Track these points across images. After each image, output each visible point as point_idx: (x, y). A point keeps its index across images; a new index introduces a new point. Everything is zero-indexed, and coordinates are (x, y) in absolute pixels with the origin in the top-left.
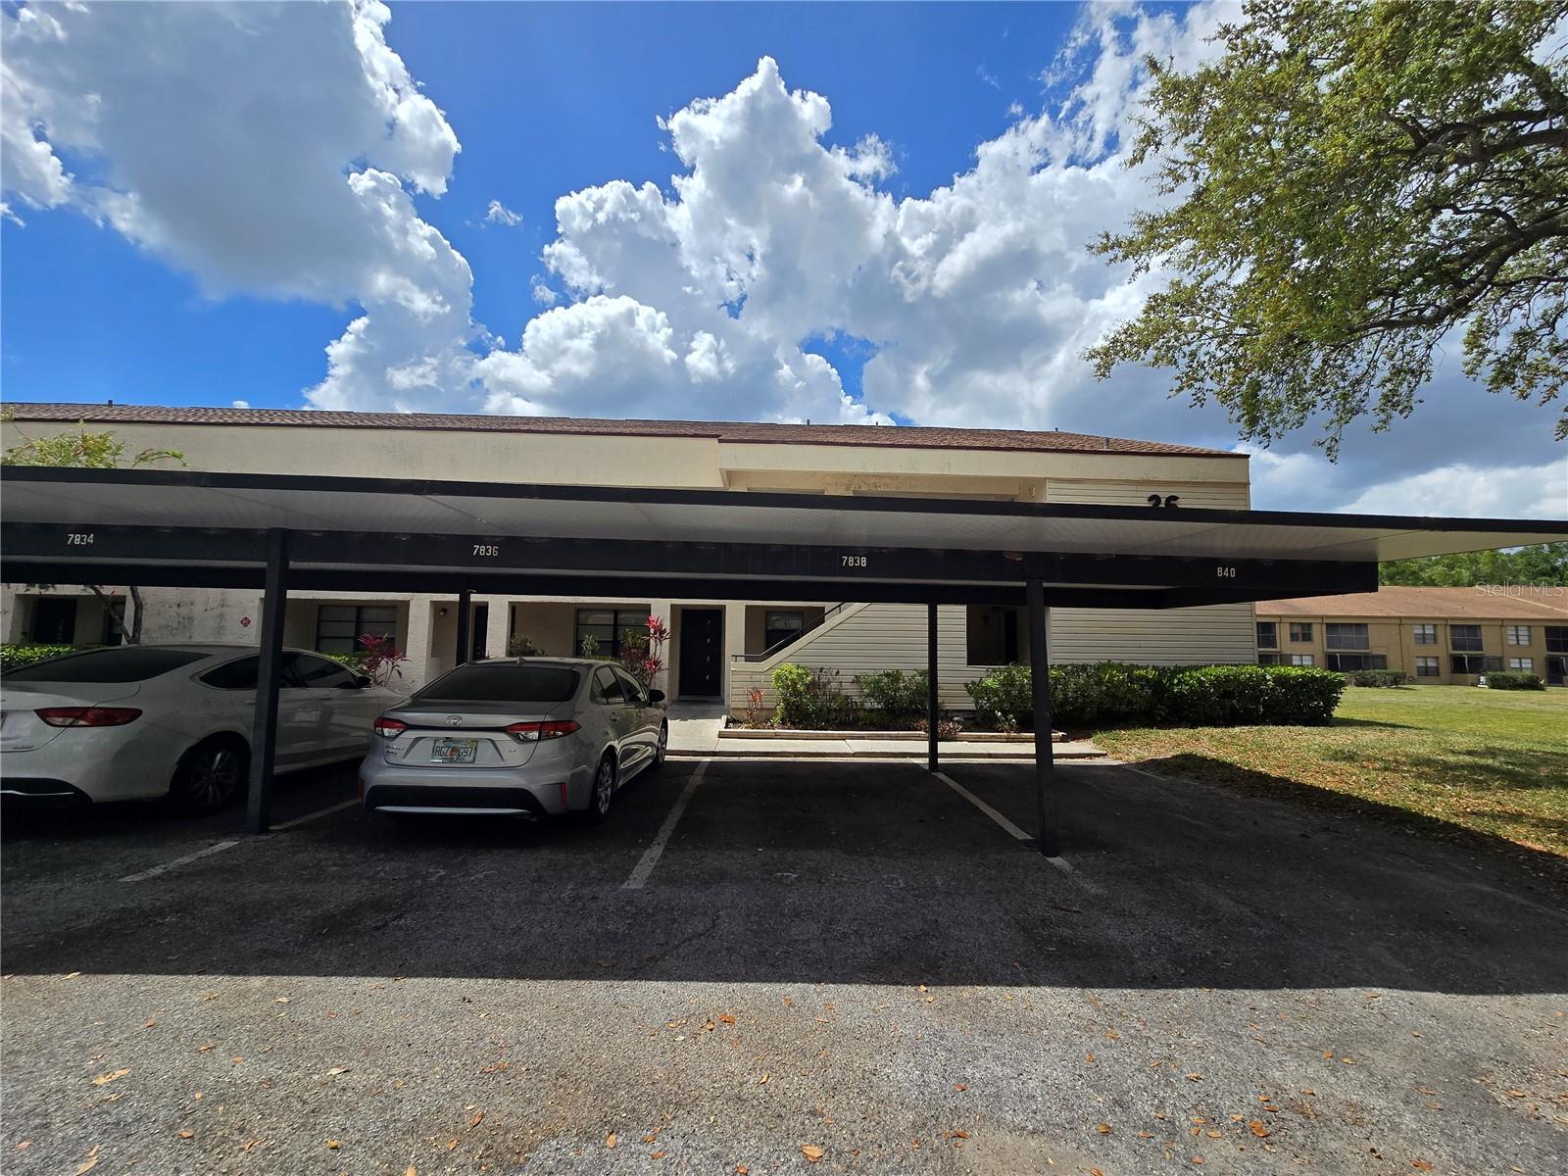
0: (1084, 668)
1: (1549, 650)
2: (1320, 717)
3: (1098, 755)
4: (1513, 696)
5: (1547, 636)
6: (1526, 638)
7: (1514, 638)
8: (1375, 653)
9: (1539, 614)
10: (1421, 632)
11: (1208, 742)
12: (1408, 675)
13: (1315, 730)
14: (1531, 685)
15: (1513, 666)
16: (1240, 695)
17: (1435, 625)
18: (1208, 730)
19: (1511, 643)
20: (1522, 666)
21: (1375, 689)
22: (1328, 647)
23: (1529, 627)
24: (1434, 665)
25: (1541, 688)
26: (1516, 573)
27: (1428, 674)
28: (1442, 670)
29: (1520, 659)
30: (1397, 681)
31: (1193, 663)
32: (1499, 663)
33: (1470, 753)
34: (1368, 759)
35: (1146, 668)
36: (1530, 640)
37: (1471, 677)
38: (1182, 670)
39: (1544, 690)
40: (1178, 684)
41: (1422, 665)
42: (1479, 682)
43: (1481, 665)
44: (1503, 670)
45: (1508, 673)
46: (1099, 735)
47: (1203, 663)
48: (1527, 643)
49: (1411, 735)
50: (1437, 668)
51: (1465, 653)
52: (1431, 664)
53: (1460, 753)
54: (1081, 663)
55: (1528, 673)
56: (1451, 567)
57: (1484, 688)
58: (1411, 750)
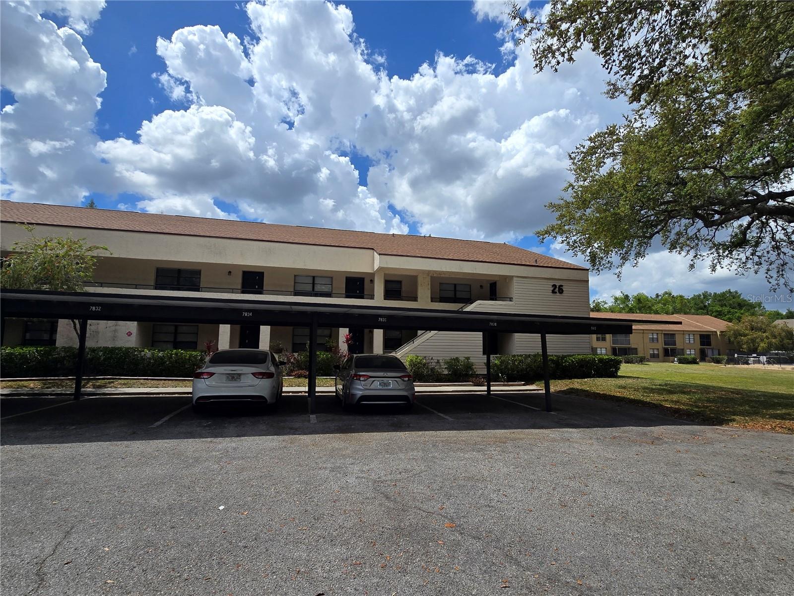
0: (529, 356)
1: (701, 345)
2: (614, 375)
3: (540, 390)
4: (687, 367)
5: (700, 339)
6: (693, 340)
7: (688, 339)
8: (633, 347)
9: (698, 328)
10: (652, 337)
11: (577, 384)
12: (646, 358)
13: (612, 379)
14: (694, 362)
15: (687, 353)
16: (586, 367)
17: (657, 334)
18: (576, 380)
19: (687, 342)
20: (691, 353)
21: (633, 365)
22: (613, 344)
23: (694, 334)
24: (657, 353)
25: (697, 363)
26: (690, 308)
27: (654, 357)
28: (660, 355)
29: (690, 349)
30: (642, 361)
31: (569, 354)
32: (682, 351)
33: (660, 385)
34: (630, 388)
35: (552, 356)
36: (694, 341)
37: (671, 358)
38: (565, 356)
39: (698, 364)
40: (564, 362)
41: (652, 353)
42: (674, 361)
43: (675, 352)
44: (684, 355)
45: (686, 356)
46: (537, 383)
47: (572, 354)
48: (693, 342)
49: (643, 380)
50: (658, 354)
51: (669, 347)
52: (656, 352)
53: (657, 385)
54: (528, 353)
55: (693, 356)
56: (665, 305)
57: (676, 364)
58: (642, 385)
